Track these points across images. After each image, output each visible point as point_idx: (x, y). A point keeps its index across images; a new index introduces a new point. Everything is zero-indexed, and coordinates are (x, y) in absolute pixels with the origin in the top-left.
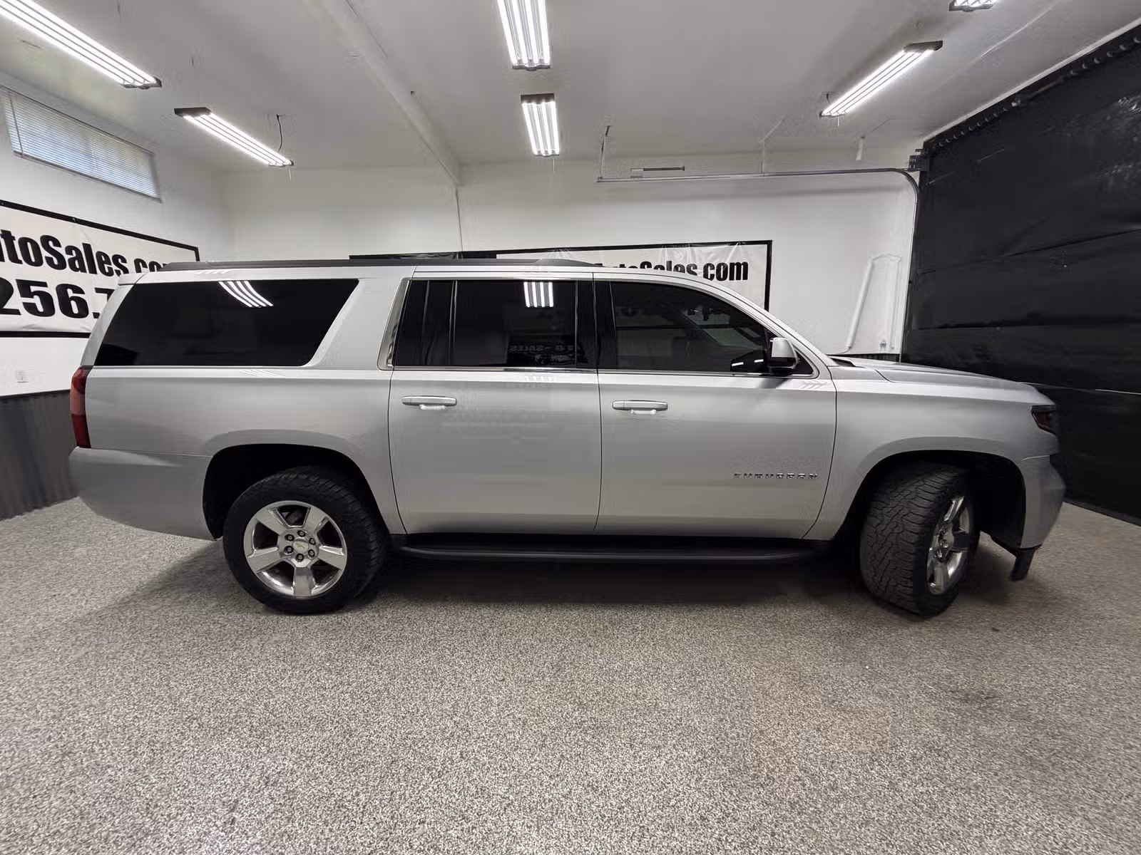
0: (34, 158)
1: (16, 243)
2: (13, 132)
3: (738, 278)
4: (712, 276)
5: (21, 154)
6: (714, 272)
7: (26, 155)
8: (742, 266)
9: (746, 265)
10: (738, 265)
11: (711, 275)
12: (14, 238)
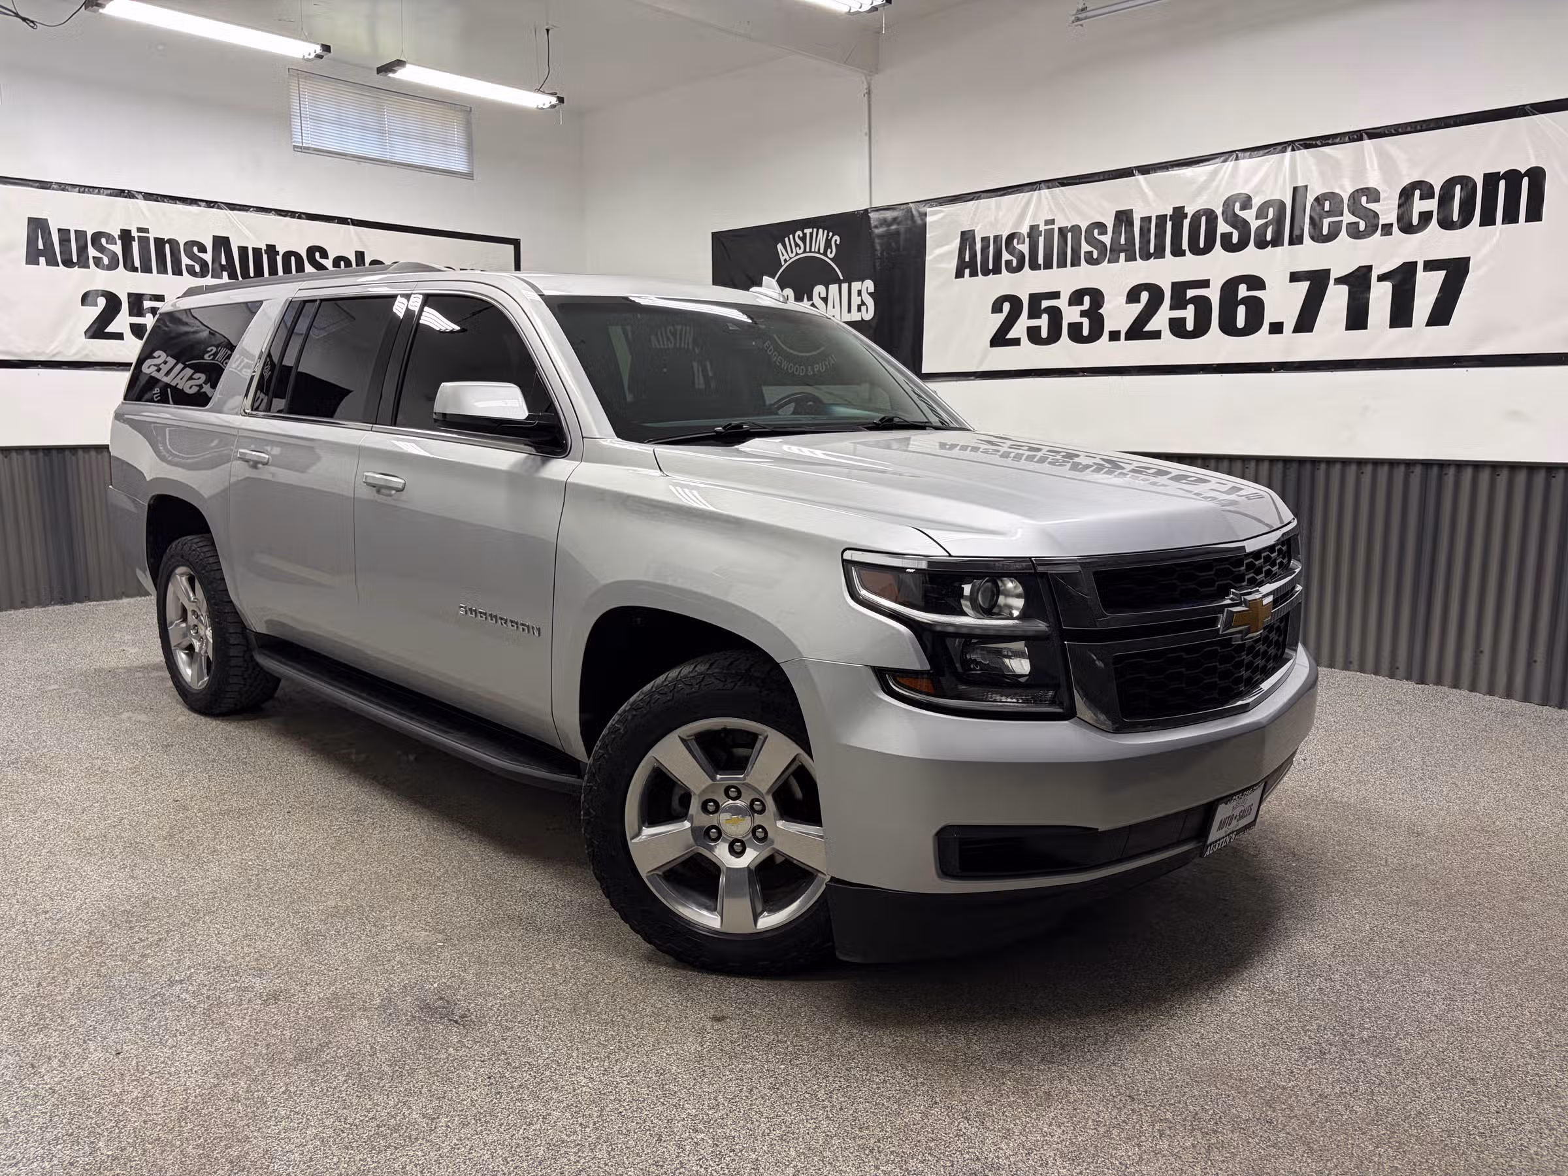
0: (315, 150)
1: (279, 259)
2: (296, 122)
3: (1511, 217)
4: (1426, 217)
5: (301, 147)
6: (1432, 205)
7: (308, 148)
8: (1525, 181)
9: (1537, 176)
10: (1513, 177)
11: (1421, 214)
12: (277, 253)
